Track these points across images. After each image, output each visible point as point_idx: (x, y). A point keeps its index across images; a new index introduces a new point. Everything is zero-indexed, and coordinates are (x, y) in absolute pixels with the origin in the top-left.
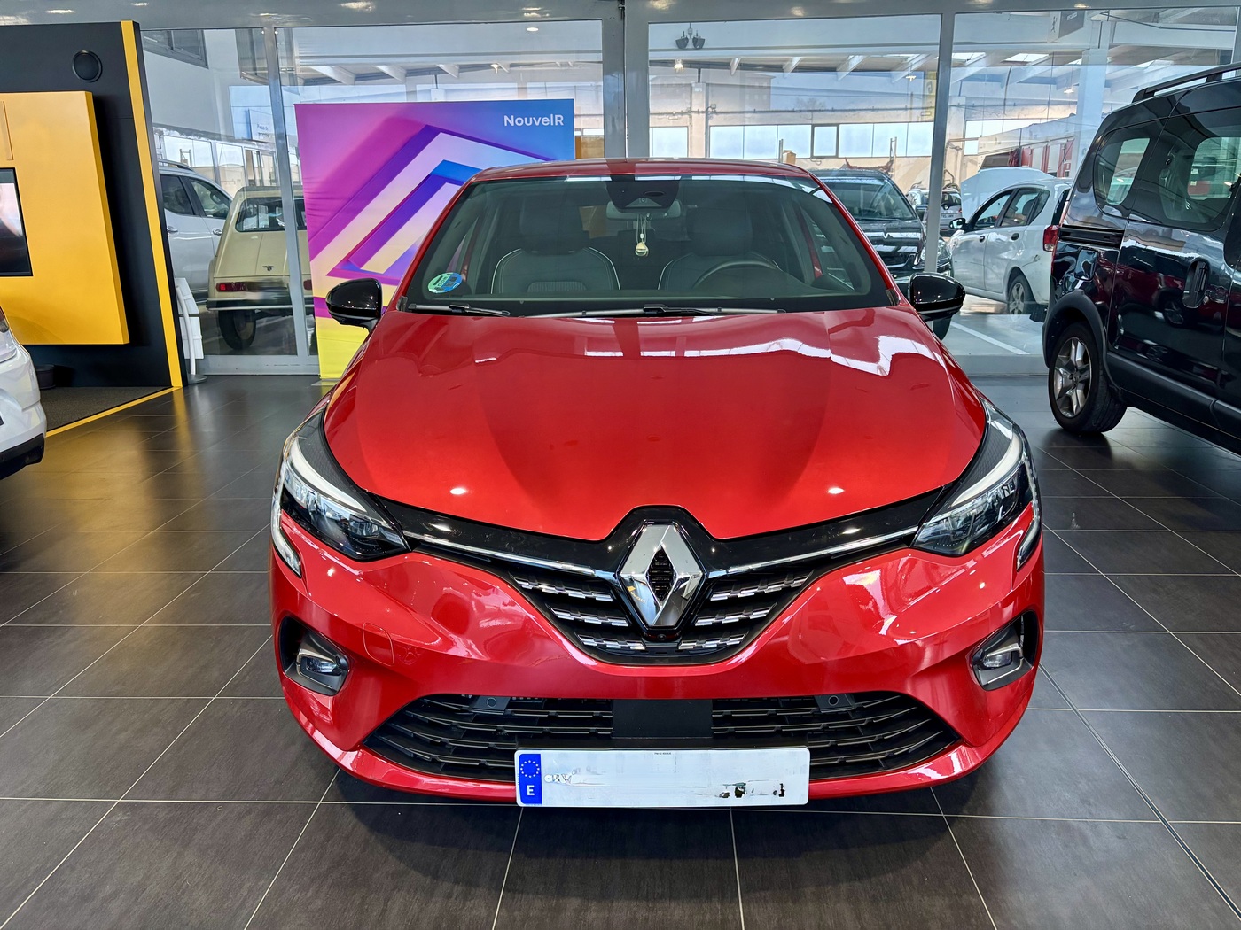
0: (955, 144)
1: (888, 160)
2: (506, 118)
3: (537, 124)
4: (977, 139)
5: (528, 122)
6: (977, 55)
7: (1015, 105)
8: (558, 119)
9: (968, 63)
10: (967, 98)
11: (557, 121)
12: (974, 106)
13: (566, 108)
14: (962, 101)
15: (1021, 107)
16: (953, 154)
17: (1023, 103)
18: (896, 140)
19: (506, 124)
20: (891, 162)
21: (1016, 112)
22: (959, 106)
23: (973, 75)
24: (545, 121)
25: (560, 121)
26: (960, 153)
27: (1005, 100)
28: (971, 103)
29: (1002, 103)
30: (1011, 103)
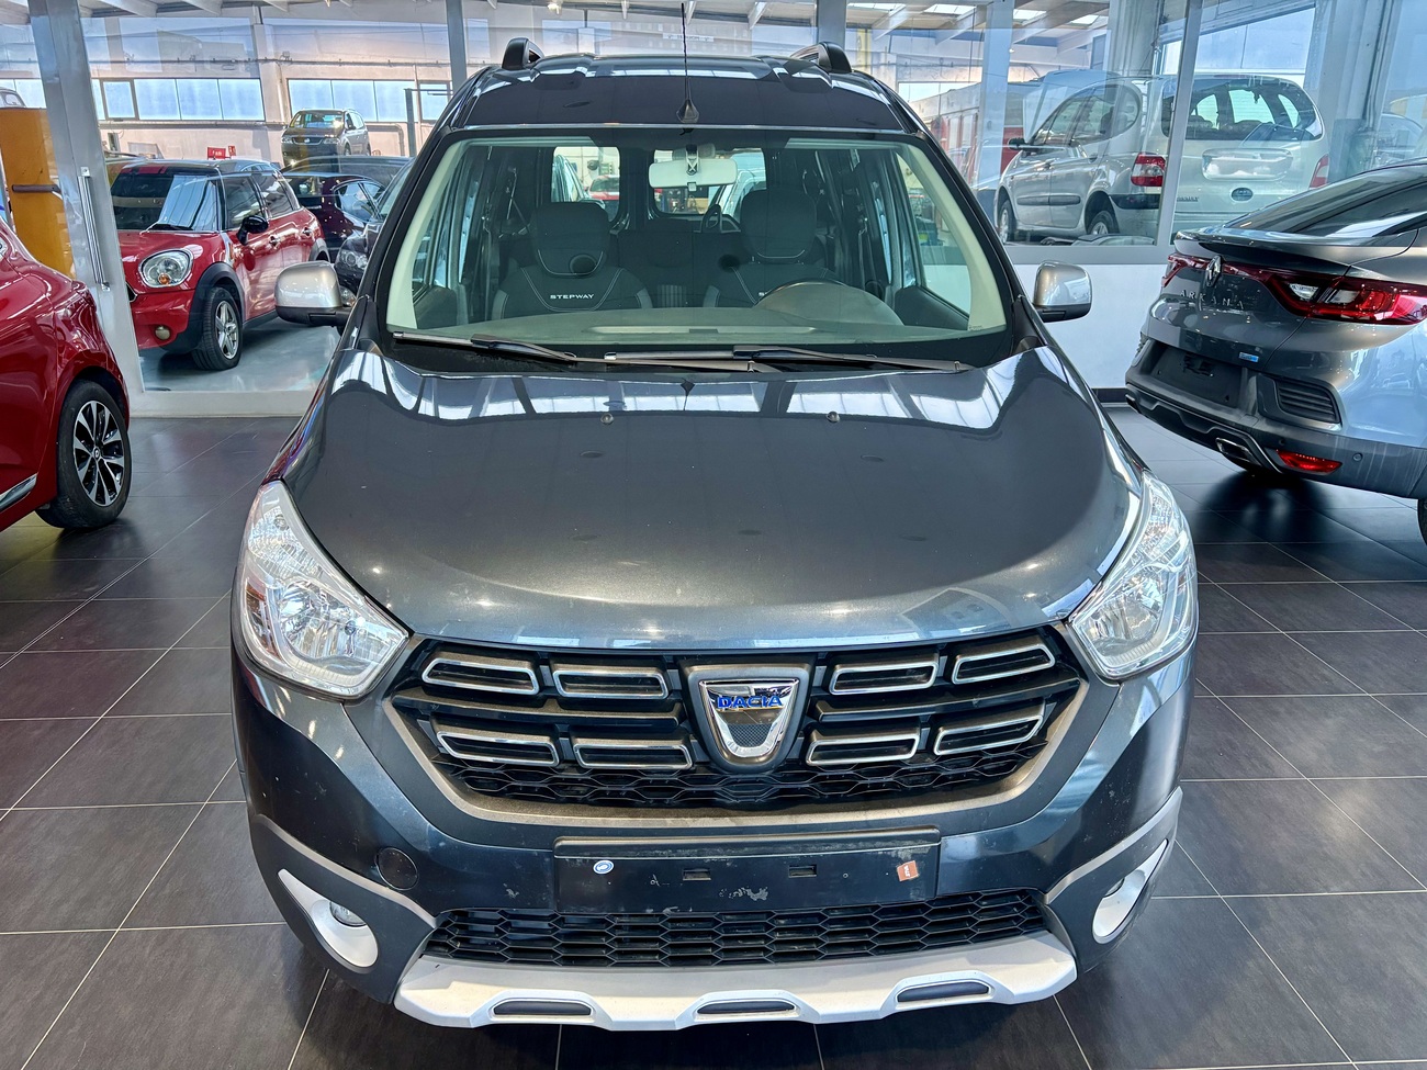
7: (952, 66)
9: (891, 13)
10: (898, 56)
12: (906, 66)
14: (892, 59)
15: (959, 68)
21: (954, 74)
22: (889, 65)
27: (942, 59)
28: (904, 61)
29: (938, 63)
30: (949, 63)
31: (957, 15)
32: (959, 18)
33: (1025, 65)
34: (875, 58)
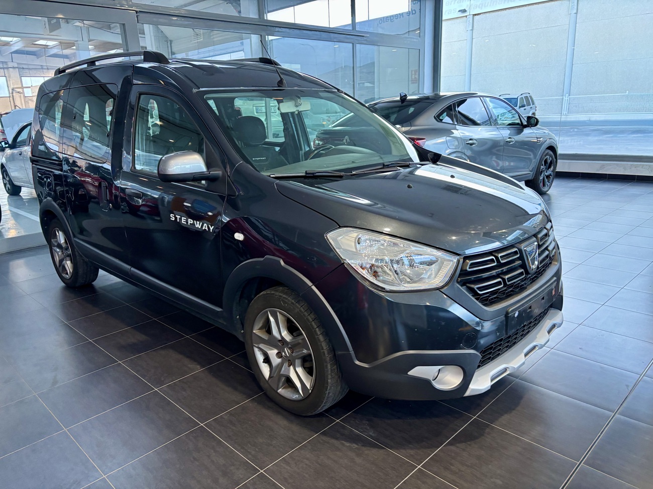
0: (18, 90)
4: (29, 87)
6: (15, 39)
9: (11, 43)
10: (18, 64)
12: (23, 68)
14: (16, 65)
16: (18, 96)
22: (14, 68)
23: (16, 50)
26: (22, 95)
27: (41, 66)
28: (21, 66)
29: (40, 67)
31: (48, 46)
32: (49, 47)
34: (4, 64)
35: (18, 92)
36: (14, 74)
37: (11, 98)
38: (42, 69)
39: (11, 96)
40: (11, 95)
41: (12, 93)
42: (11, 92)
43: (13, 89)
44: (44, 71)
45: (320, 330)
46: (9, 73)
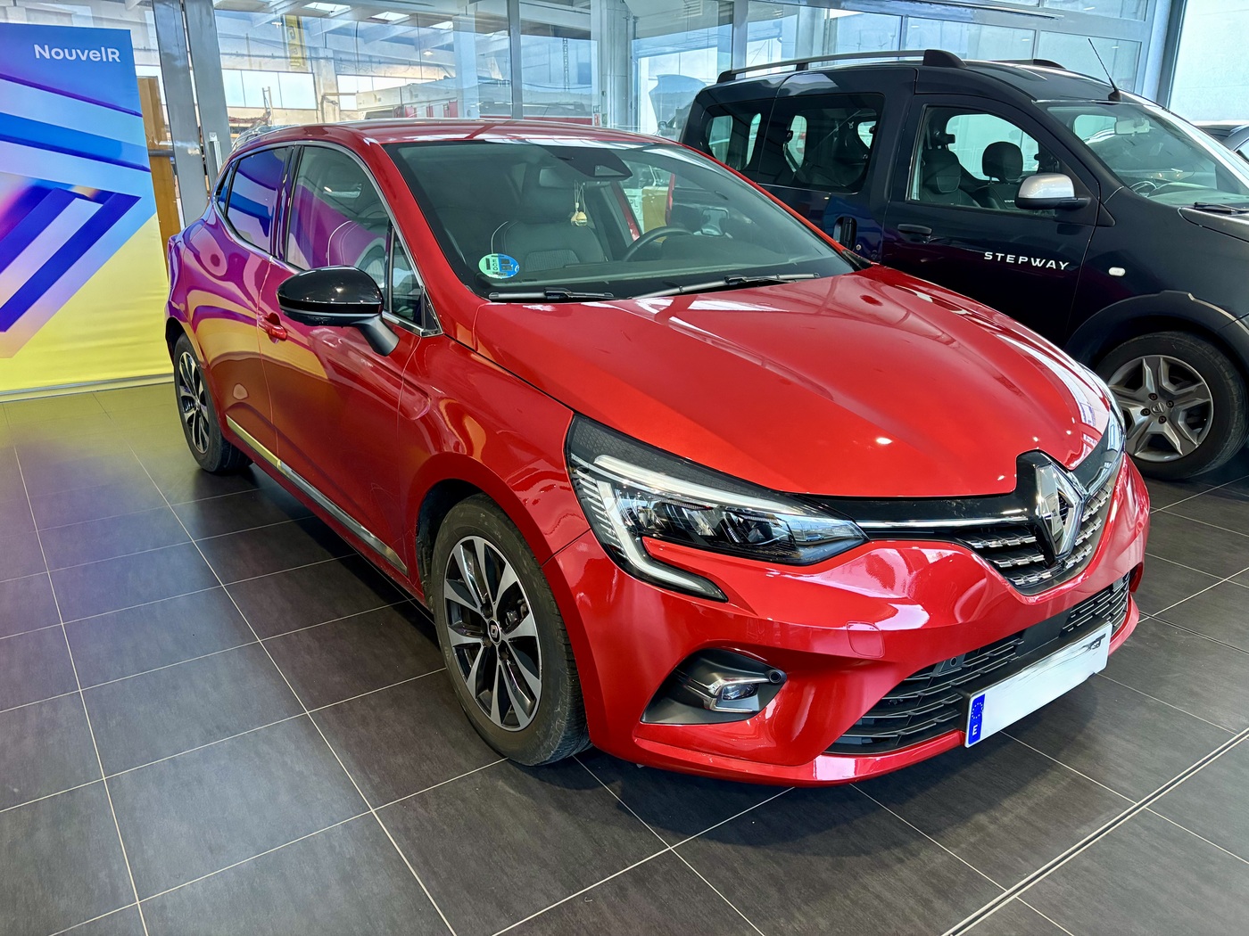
0: (331, 98)
1: (264, 111)
2: (37, 48)
3: (84, 58)
4: (354, 94)
5: (71, 55)
6: (341, 7)
7: (380, 63)
8: (113, 55)
9: (332, 15)
10: (335, 52)
11: (110, 57)
12: (341, 60)
13: (121, 40)
14: (330, 55)
15: (386, 65)
16: (330, 108)
17: (387, 60)
18: (269, 90)
19: (38, 56)
20: (269, 113)
21: (383, 70)
22: (327, 58)
23: (340, 28)
24: (94, 55)
25: (116, 57)
26: (337, 108)
27: (370, 56)
28: (340, 57)
29: (368, 59)
30: (377, 60)
31: (388, 21)
33: (438, 66)
34: (313, 51)
35: (332, 102)
36: (327, 69)
37: (320, 113)
38: (371, 62)
39: (320, 109)
40: (319, 106)
41: (322, 103)
42: (319, 101)
43: (324, 97)
44: (374, 65)
45: (1229, 374)
46: (318, 68)
